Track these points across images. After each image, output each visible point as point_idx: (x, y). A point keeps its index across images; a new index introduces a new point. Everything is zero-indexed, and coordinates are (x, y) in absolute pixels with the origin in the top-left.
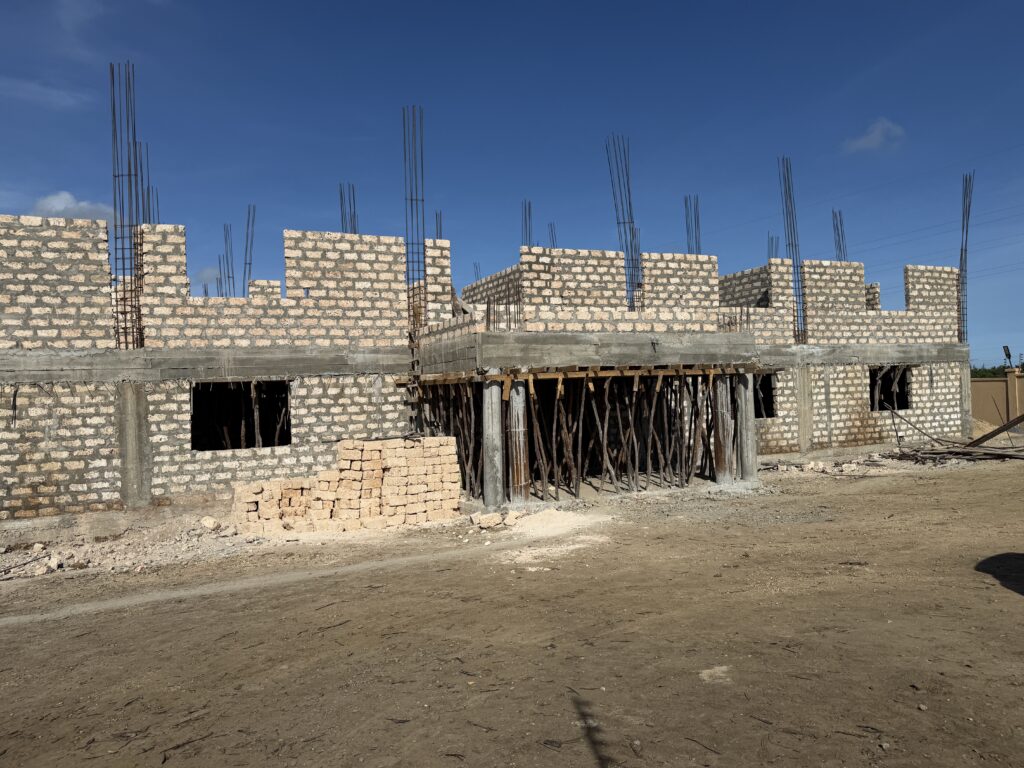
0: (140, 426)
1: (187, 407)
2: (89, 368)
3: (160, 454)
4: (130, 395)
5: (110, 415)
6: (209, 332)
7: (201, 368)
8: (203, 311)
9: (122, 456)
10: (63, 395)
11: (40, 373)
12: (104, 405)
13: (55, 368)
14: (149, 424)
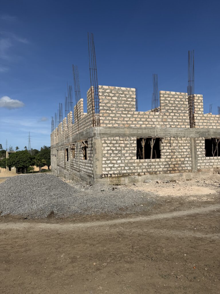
0: (195, 149)
1: (204, 145)
2: (184, 133)
3: (199, 157)
4: (193, 141)
5: (189, 146)
6: (208, 124)
7: (207, 134)
8: (207, 118)
9: (192, 157)
10: (180, 140)
11: (175, 134)
12: (188, 143)
13: (178, 133)
14: (197, 149)
